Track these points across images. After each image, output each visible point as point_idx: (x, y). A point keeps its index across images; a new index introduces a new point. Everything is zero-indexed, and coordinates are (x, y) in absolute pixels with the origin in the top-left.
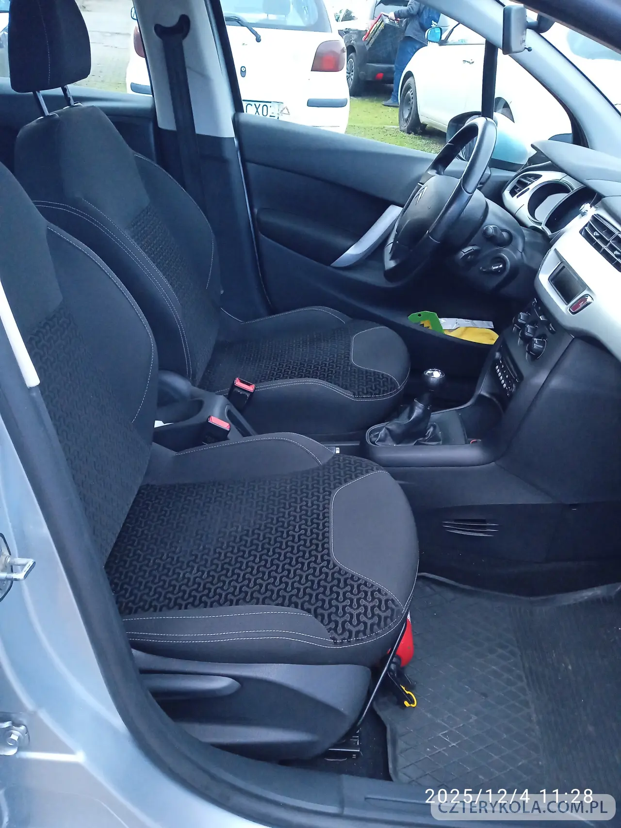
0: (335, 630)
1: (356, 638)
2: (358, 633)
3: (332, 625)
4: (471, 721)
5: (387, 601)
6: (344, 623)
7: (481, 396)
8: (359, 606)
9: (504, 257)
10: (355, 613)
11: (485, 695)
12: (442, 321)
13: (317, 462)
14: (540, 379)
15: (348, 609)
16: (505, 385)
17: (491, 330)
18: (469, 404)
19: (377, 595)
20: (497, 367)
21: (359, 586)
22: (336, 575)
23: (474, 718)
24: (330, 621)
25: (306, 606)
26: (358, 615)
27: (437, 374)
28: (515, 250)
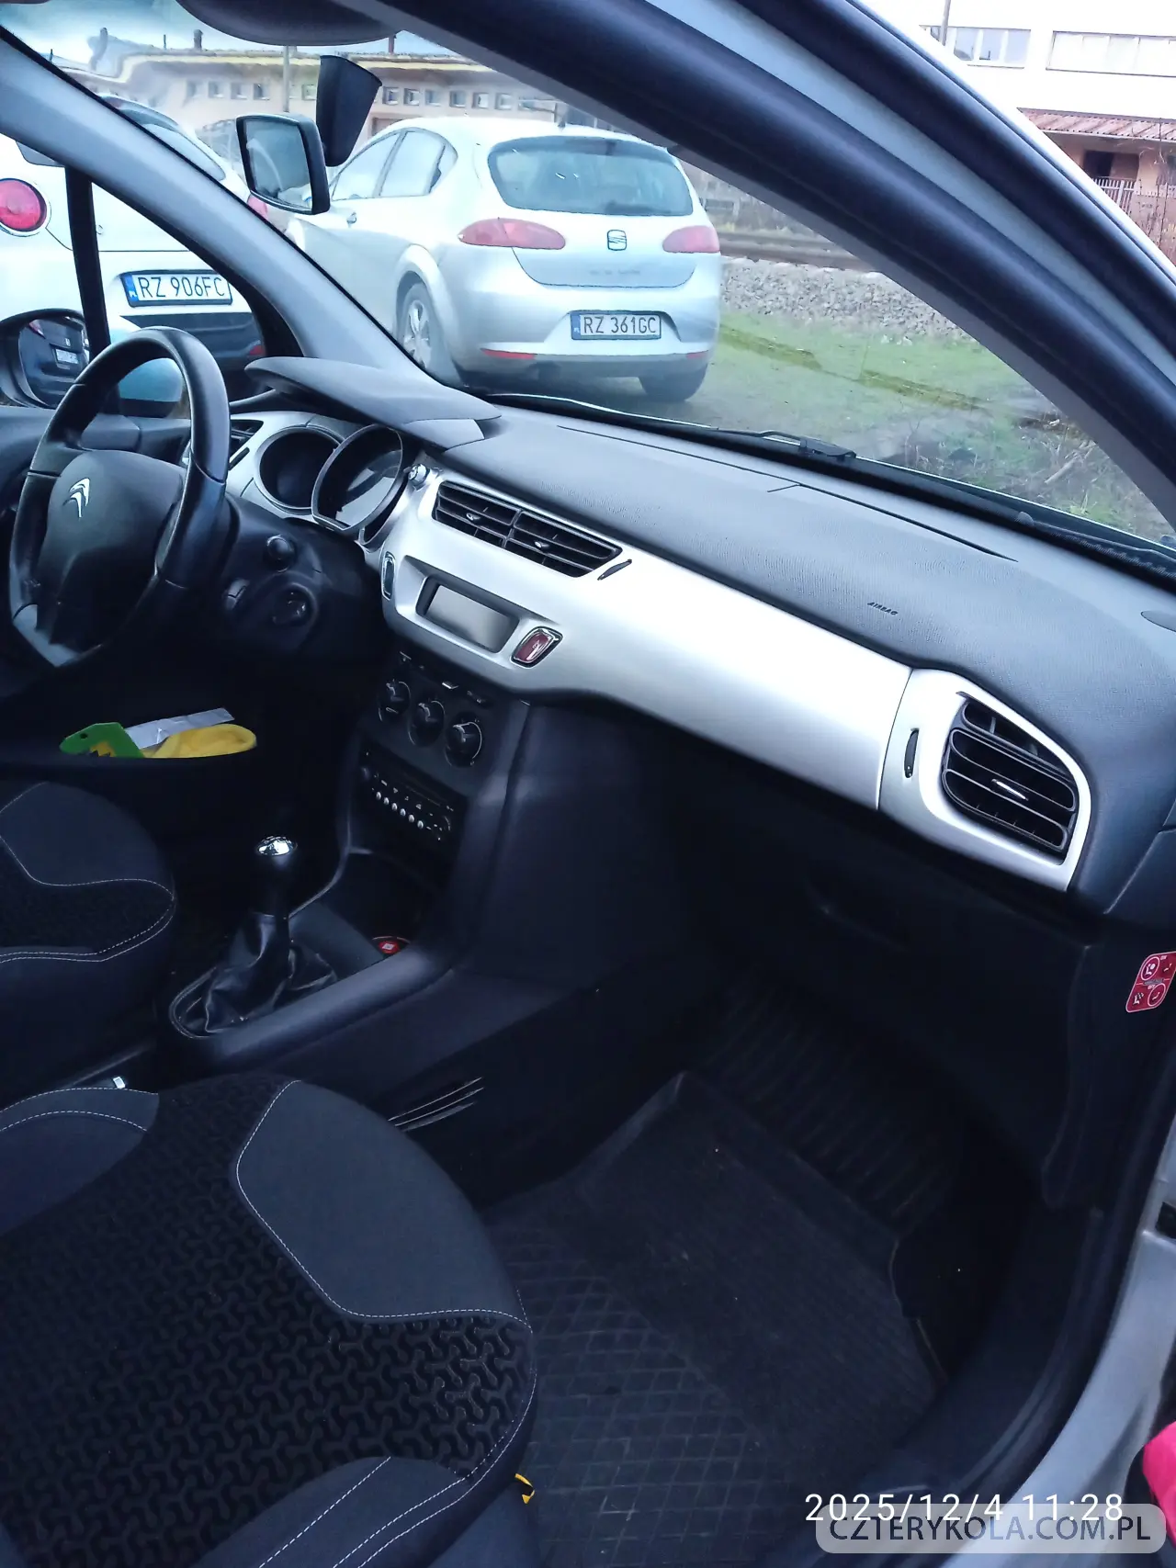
0: (456, 1453)
1: (496, 1441)
2: (495, 1430)
3: (445, 1448)
4: (627, 1450)
5: (469, 1333)
6: (462, 1429)
7: (354, 857)
8: (465, 1376)
9: (298, 587)
10: (467, 1394)
11: (612, 1391)
12: (133, 732)
13: (135, 1129)
14: (494, 793)
15: (450, 1396)
16: (421, 823)
17: (231, 725)
18: (335, 880)
19: (481, 1332)
20: (379, 794)
21: (436, 1339)
22: (378, 1344)
23: (627, 1441)
24: (436, 1444)
25: (364, 1443)
26: (477, 1394)
27: (282, 847)
28: (309, 569)
